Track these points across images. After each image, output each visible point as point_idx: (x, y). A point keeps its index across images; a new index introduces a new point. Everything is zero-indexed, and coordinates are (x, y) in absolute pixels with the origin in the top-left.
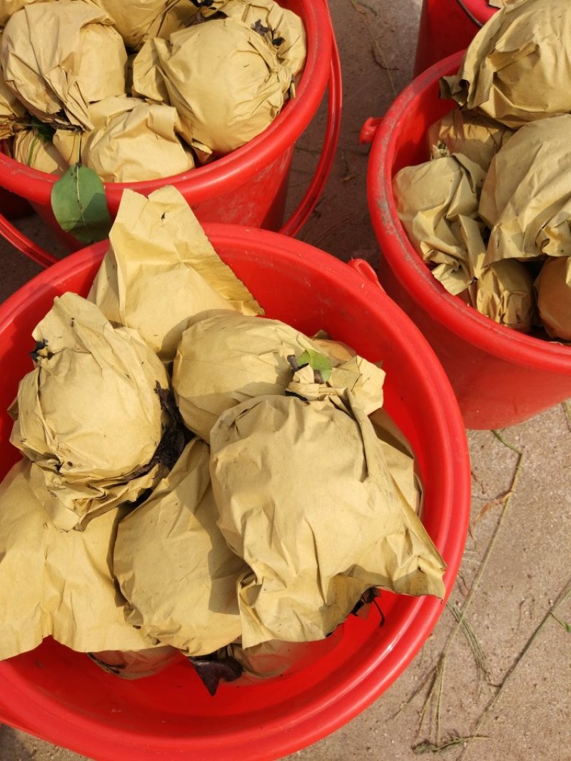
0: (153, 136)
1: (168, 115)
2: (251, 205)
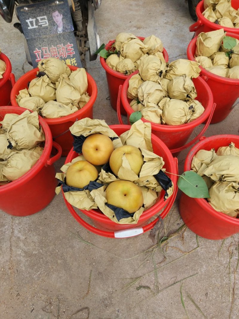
0: (155, 114)
1: (160, 112)
2: (169, 139)
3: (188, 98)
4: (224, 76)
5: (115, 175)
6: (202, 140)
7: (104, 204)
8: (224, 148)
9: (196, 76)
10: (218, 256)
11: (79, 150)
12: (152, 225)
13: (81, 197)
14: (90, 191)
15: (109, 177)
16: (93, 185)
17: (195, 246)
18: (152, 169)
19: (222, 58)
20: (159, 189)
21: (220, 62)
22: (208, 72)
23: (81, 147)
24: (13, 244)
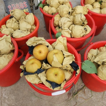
0: (68, 33)
3: (83, 24)
4: (99, 13)
5: (50, 65)
6: (91, 44)
7: (45, 81)
8: (102, 47)
9: (86, 13)
10: (102, 100)
11: (31, 53)
12: (70, 88)
13: (33, 77)
14: (38, 74)
15: (47, 66)
16: (39, 71)
17: (91, 96)
18: (69, 61)
19: (97, 5)
20: (73, 70)
21: (96, 7)
22: (92, 11)
23: (32, 52)
24: (2, 101)
